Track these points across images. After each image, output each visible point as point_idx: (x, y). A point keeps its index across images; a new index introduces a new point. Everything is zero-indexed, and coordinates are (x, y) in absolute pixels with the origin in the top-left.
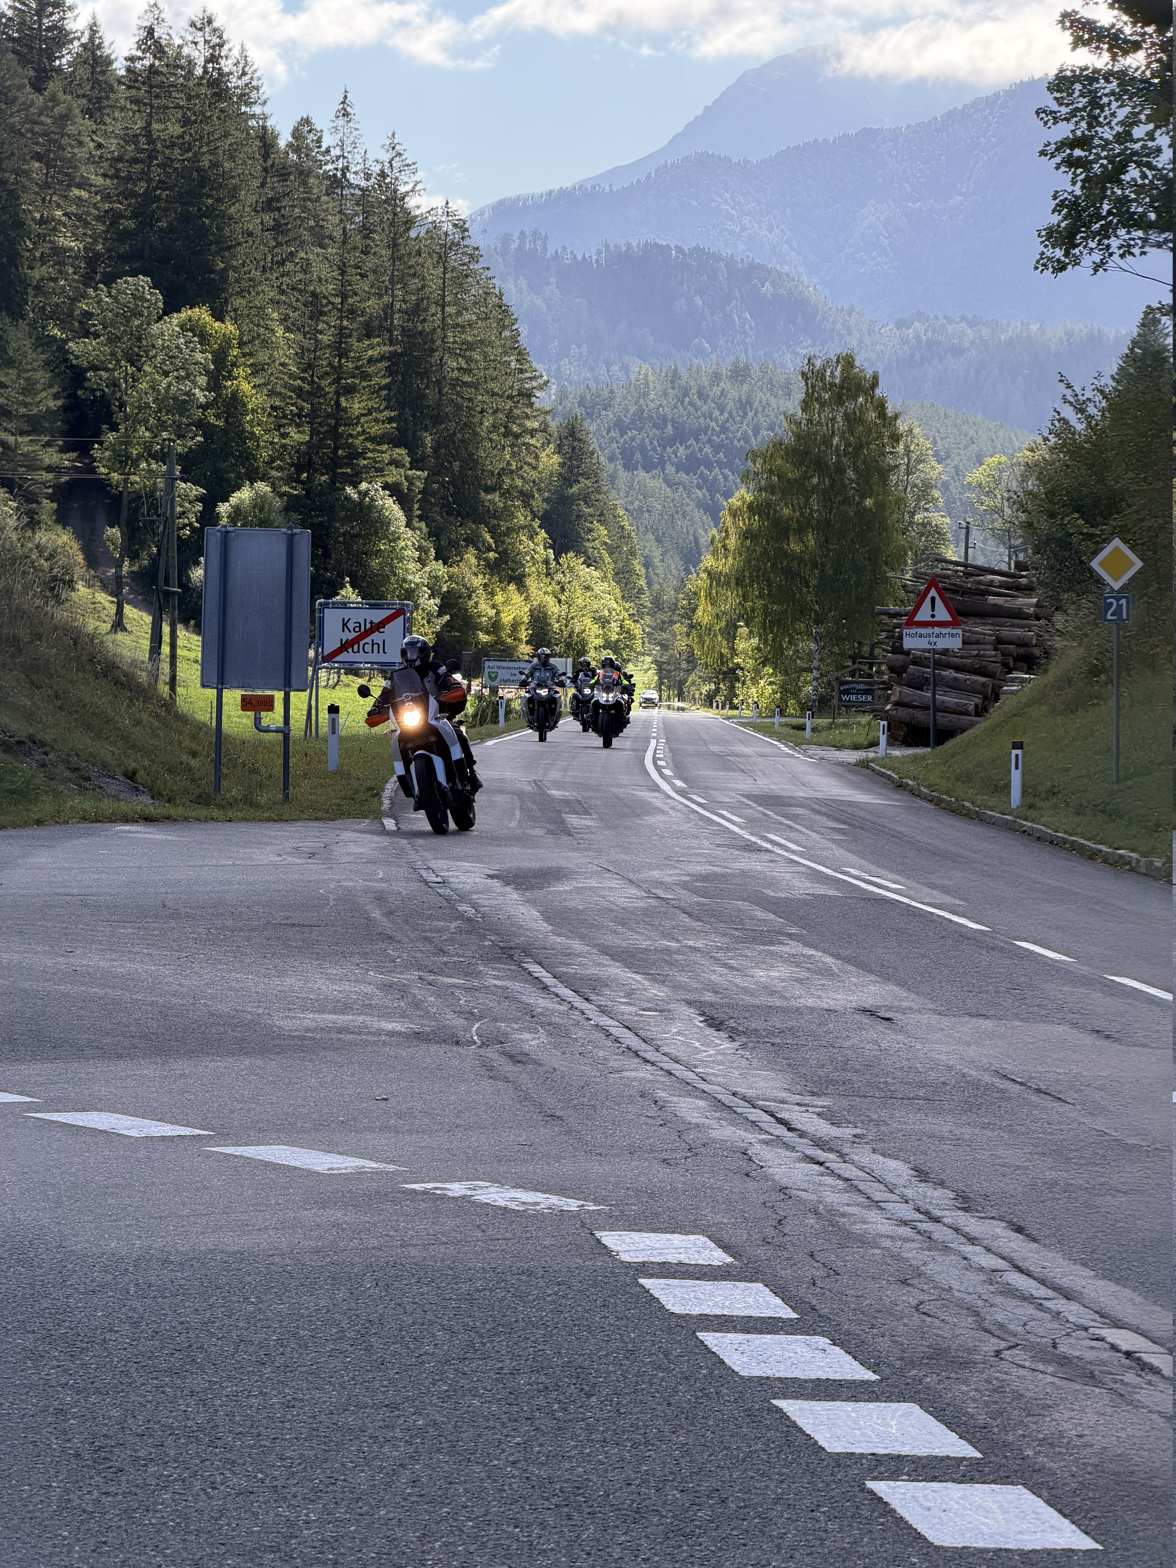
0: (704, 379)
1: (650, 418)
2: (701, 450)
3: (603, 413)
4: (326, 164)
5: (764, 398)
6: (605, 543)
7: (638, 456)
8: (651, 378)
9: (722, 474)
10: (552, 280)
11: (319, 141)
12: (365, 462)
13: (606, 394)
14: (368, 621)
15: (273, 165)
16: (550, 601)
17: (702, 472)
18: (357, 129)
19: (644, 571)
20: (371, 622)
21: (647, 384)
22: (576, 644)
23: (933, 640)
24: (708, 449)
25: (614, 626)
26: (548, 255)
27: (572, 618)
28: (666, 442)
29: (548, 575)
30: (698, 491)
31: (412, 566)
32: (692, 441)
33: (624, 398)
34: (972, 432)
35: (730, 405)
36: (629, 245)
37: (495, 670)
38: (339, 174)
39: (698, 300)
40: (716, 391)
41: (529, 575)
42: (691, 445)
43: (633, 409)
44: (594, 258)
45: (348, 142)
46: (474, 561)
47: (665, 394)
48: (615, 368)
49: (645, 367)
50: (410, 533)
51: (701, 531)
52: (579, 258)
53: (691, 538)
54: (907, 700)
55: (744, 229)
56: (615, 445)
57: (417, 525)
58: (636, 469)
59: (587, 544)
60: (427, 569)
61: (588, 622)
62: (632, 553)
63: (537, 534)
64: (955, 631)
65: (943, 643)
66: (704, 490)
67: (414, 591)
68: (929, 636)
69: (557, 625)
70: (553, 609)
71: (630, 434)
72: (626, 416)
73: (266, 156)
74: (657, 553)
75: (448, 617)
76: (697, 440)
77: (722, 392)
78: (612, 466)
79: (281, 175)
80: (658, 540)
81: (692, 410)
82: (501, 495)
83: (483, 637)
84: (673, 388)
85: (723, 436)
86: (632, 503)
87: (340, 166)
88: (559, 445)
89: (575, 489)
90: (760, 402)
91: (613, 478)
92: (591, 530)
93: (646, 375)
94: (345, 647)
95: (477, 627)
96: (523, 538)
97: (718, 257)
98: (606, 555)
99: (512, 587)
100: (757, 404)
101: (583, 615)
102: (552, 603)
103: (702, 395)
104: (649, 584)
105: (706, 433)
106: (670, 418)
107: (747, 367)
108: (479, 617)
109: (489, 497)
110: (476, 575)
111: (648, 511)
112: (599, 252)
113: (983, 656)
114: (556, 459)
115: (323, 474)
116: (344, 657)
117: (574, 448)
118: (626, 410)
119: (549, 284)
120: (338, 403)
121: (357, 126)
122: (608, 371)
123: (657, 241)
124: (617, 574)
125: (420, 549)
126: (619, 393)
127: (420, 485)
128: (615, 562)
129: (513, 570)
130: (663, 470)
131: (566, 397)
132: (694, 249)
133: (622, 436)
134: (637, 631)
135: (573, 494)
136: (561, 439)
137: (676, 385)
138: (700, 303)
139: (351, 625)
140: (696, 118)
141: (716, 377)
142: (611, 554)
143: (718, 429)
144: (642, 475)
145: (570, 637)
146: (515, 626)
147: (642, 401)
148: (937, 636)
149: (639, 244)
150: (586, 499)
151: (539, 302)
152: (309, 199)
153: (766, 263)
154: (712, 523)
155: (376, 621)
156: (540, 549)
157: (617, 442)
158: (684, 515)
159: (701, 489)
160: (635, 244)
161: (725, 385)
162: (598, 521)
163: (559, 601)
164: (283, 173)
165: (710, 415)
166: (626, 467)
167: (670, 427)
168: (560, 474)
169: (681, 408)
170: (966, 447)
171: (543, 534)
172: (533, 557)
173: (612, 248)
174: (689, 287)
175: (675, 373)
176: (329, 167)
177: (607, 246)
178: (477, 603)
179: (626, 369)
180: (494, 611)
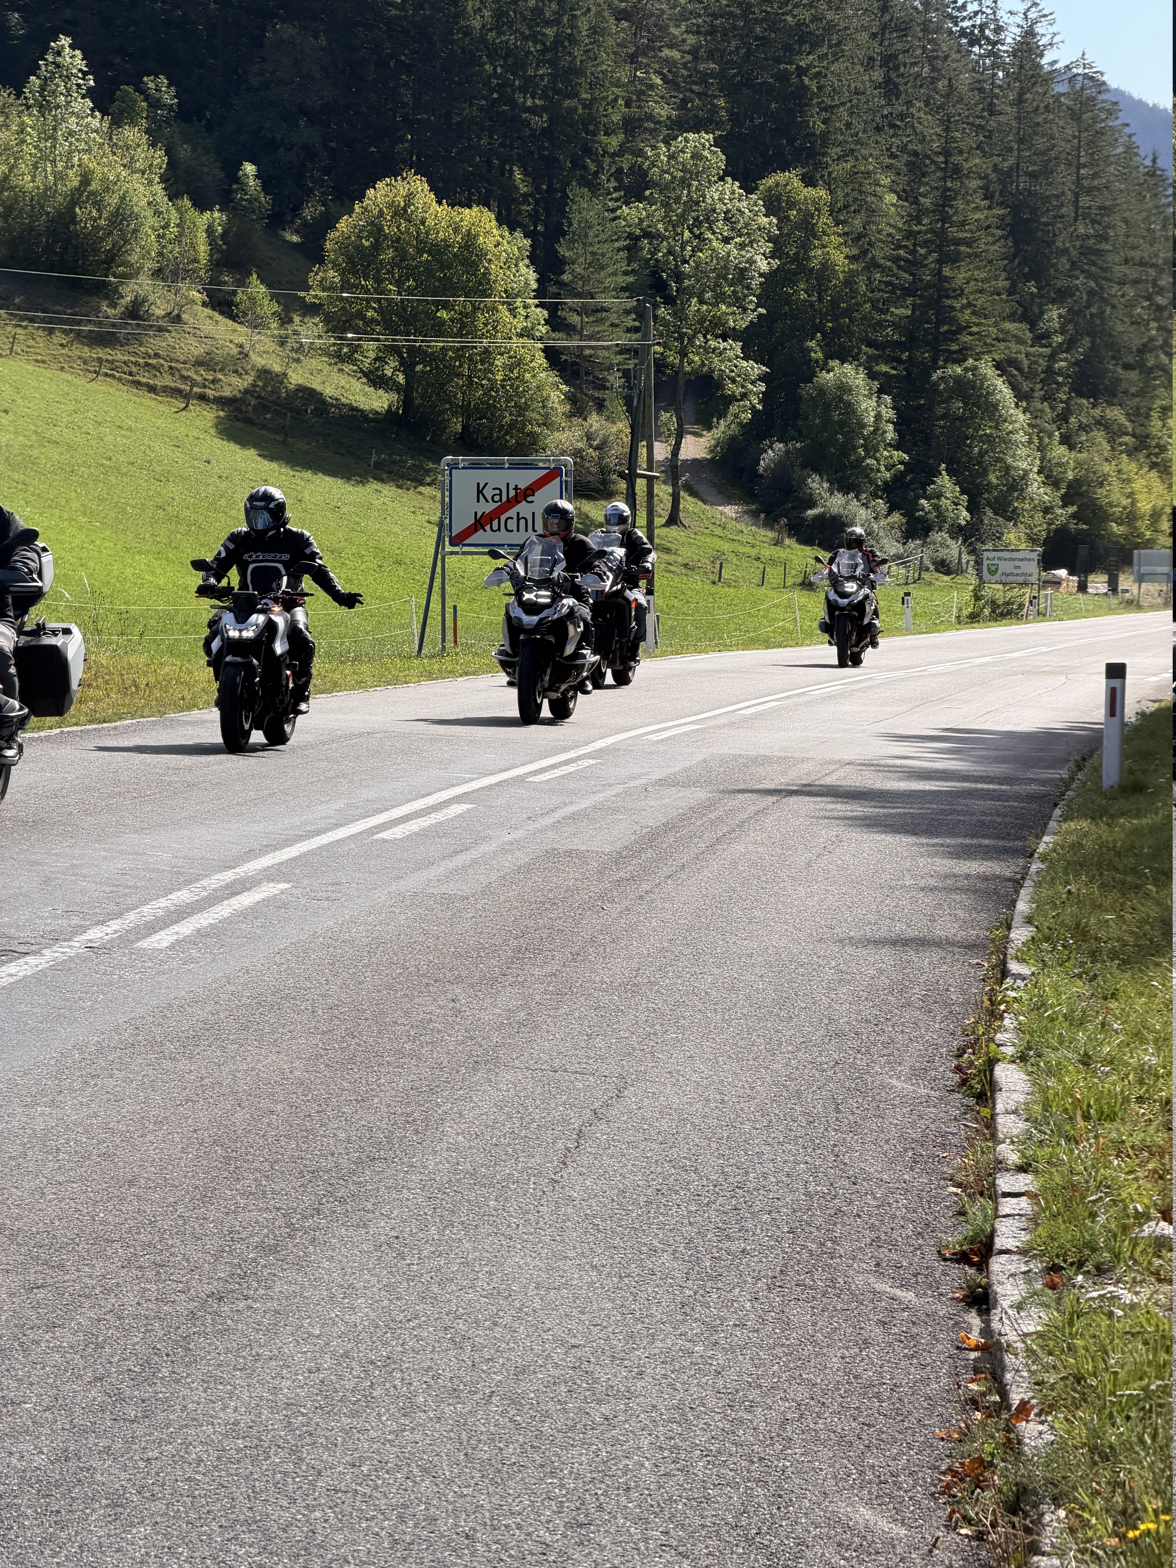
12: (970, 337)
20: (516, 488)
46: (1106, 445)
75: (1074, 508)
94: (480, 523)
95: (1109, 518)
108: (1111, 507)
115: (924, 352)
116: (477, 537)
120: (940, 273)
127: (1043, 363)
180: (1129, 500)
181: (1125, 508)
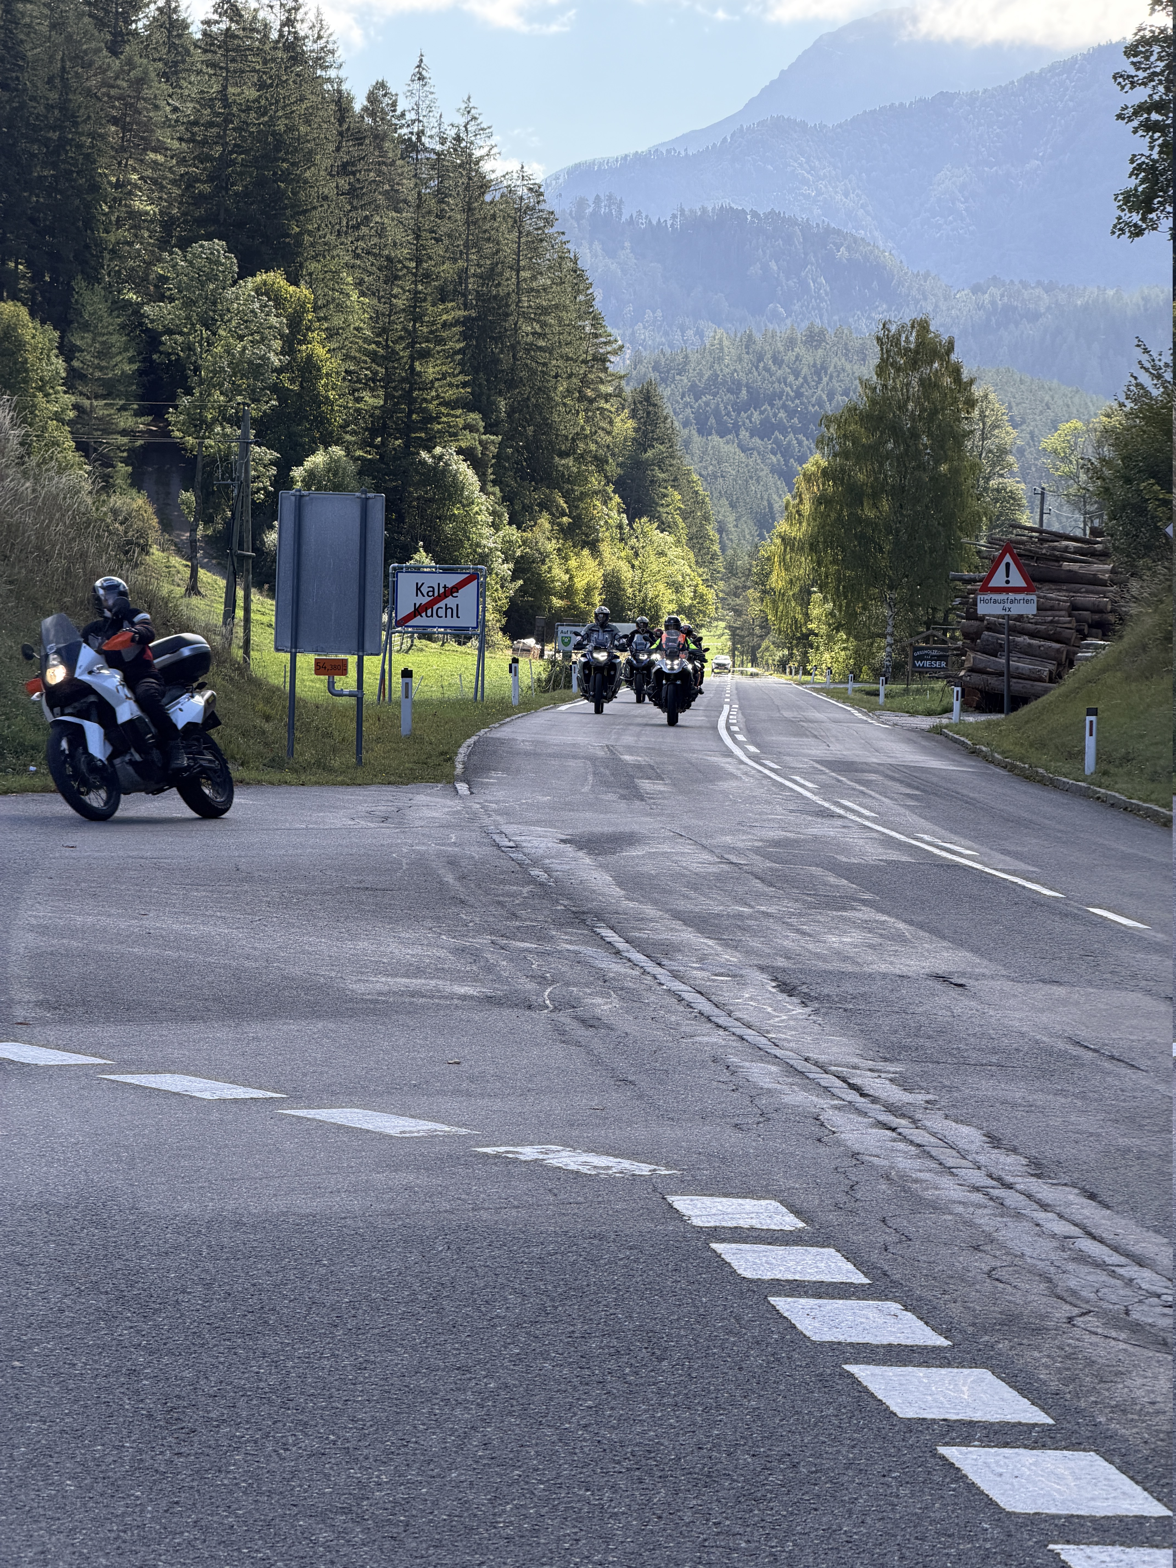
0: (779, 344)
1: (724, 382)
2: (775, 415)
3: (678, 377)
4: (401, 127)
5: (839, 363)
6: (680, 508)
7: (712, 421)
8: (726, 343)
9: (797, 439)
10: (627, 244)
11: (394, 104)
12: (440, 427)
13: (680, 358)
14: (442, 586)
15: (348, 129)
16: (624, 566)
17: (776, 437)
18: (432, 93)
19: (717, 536)
20: (445, 587)
21: (721, 349)
22: (649, 609)
23: (1007, 605)
24: (782, 415)
25: (688, 592)
26: (623, 220)
27: (646, 583)
28: (740, 408)
29: (622, 540)
30: (773, 457)
31: (487, 531)
32: (766, 406)
33: (699, 363)
34: (1047, 398)
35: (805, 371)
36: (704, 210)
37: (569, 635)
38: (414, 138)
39: (773, 265)
40: (791, 356)
41: (603, 540)
42: (765, 410)
43: (707, 374)
44: (669, 223)
45: (423, 106)
46: (547, 526)
47: (740, 359)
48: (690, 333)
49: (720, 331)
50: (484, 497)
51: (775, 497)
52: (654, 222)
53: (765, 503)
54: (981, 666)
55: (819, 193)
56: (689, 410)
57: (491, 490)
58: (710, 434)
59: (661, 509)
60: (501, 534)
61: (661, 587)
62: (706, 518)
63: (611, 499)
64: (1029, 597)
65: (1016, 610)
66: (779, 456)
67: (487, 556)
68: (1003, 601)
69: (630, 590)
70: (627, 574)
71: (704, 399)
72: (700, 381)
73: (341, 120)
74: (731, 519)
75: (521, 582)
76: (772, 405)
77: (797, 357)
78: (687, 431)
79: (357, 139)
80: (732, 506)
81: (767, 375)
82: (575, 460)
83: (557, 602)
84: (748, 353)
85: (797, 401)
86: (706, 468)
87: (416, 130)
88: (633, 410)
89: (650, 454)
90: (835, 367)
91: (687, 443)
92: (665, 496)
93: (721, 340)
94: (418, 611)
95: (550, 592)
96: (597, 503)
97: (793, 222)
98: (679, 520)
99: (586, 552)
100: (831, 369)
101: (656, 581)
102: (625, 569)
103: (776, 360)
104: (723, 549)
105: (780, 399)
106: (744, 383)
107: (822, 333)
108: (553, 581)
109: (563, 462)
110: (549, 539)
111: (722, 476)
112: (674, 217)
113: (1058, 622)
114: (631, 424)
115: (397, 439)
116: (417, 621)
117: (649, 413)
118: (701, 374)
119: (623, 248)
120: (412, 368)
121: (432, 90)
122: (683, 336)
123: (733, 205)
124: (691, 539)
125: (493, 513)
126: (693, 357)
127: (494, 449)
128: (689, 527)
129: (587, 535)
130: (737, 435)
131: (640, 362)
132: (770, 213)
133: (697, 401)
134: (711, 595)
135: (647, 460)
136: (635, 403)
137: (751, 350)
138: (775, 268)
139: (424, 590)
140: (772, 83)
141: (791, 343)
142: (684, 519)
143: (792, 394)
144: (715, 439)
145: (644, 601)
146: (589, 590)
147: (716, 366)
148: (1012, 602)
149: (714, 209)
150: (660, 463)
151: (614, 267)
152: (384, 163)
153: (841, 228)
154: (786, 489)
155: (450, 585)
156: (614, 514)
157: (691, 407)
158: (758, 481)
159: (775, 454)
160: (710, 209)
161: (800, 350)
162: (672, 486)
163: (633, 566)
164: (359, 139)
165: (785, 379)
166: (699, 432)
167: (744, 392)
168: (634, 439)
169: (756, 374)
170: (1041, 413)
171: (617, 499)
172: (606, 522)
173: (687, 213)
174: (764, 252)
175: (750, 336)
176: (404, 131)
177: (682, 211)
178: (550, 568)
179: (700, 334)
180: (568, 576)
181: (563, 583)
